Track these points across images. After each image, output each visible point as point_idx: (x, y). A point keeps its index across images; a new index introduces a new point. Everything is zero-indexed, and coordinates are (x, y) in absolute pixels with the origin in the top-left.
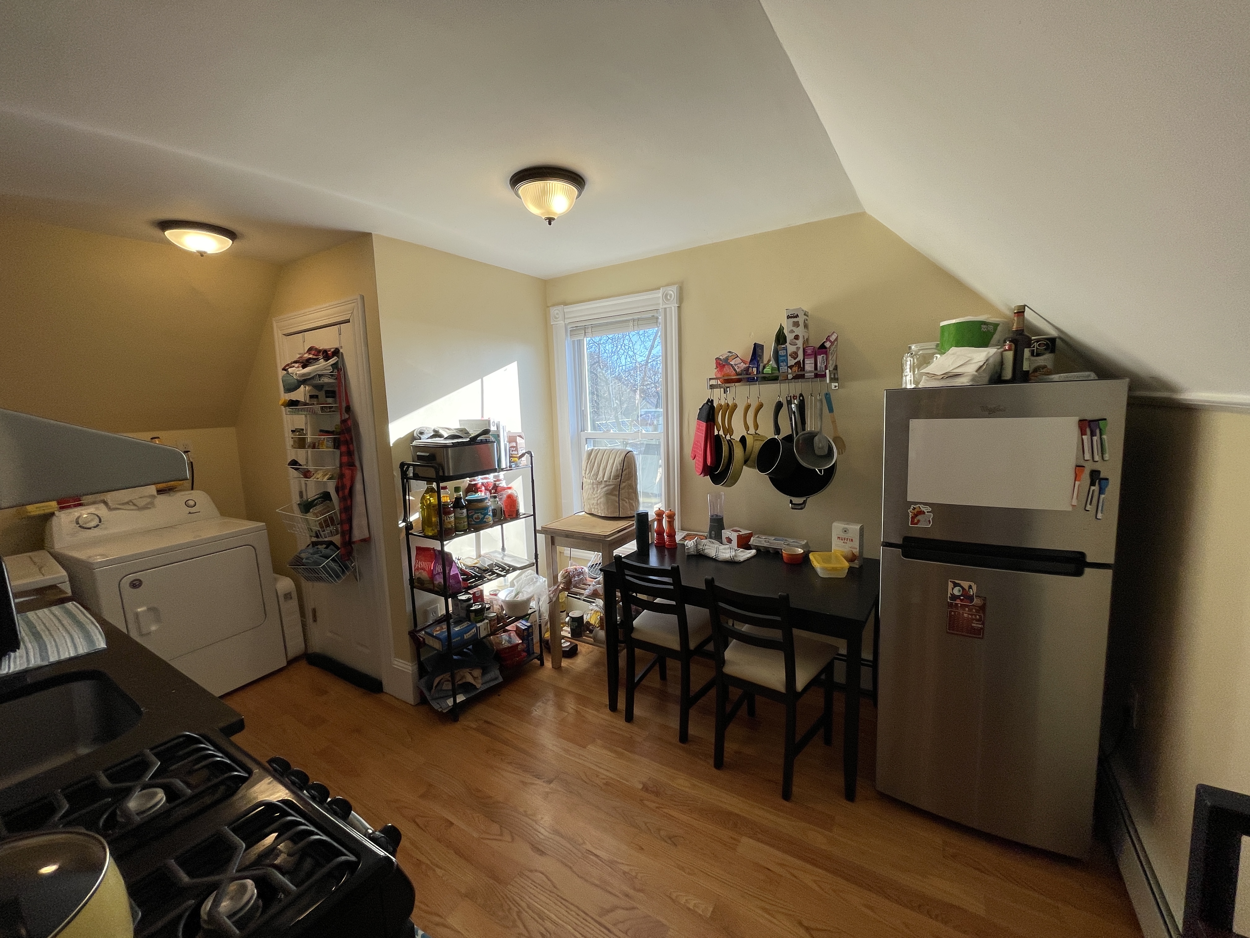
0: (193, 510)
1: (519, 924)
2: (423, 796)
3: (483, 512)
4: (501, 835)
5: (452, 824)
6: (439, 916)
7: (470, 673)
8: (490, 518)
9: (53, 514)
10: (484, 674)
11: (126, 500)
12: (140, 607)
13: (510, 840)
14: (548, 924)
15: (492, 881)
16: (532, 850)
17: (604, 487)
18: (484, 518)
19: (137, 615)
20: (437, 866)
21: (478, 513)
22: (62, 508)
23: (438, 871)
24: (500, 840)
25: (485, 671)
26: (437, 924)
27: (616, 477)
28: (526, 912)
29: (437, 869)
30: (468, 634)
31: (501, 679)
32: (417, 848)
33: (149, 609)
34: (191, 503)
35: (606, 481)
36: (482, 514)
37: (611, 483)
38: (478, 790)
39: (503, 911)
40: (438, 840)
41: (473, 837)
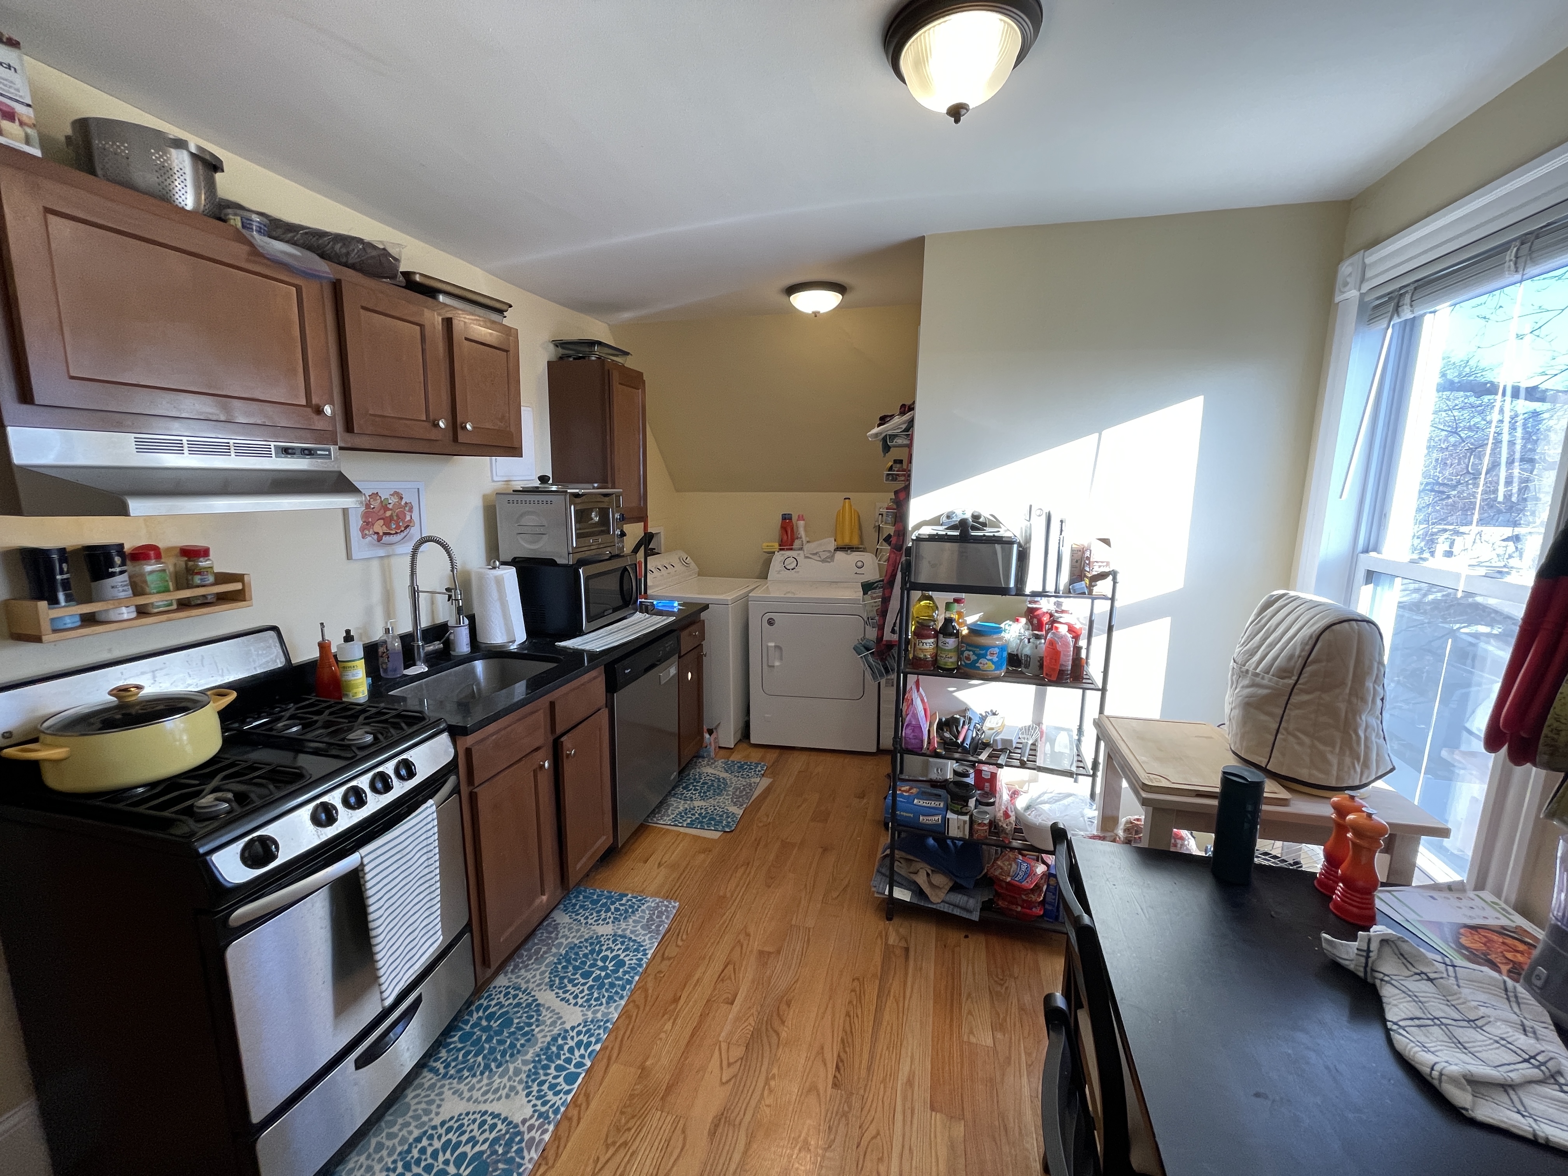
0: (859, 571)
1: (612, 1150)
2: (761, 954)
3: (978, 651)
4: (729, 1065)
5: (732, 1003)
6: (618, 1056)
7: (928, 874)
8: (987, 665)
9: (774, 553)
10: (952, 890)
11: (815, 551)
12: (772, 641)
13: (724, 1080)
15: (664, 1087)
16: (715, 1117)
17: (1248, 687)
18: (976, 661)
19: (768, 647)
20: (675, 1019)
21: (970, 651)
22: (781, 550)
23: (670, 1023)
24: (722, 1068)
25: (956, 888)
26: (609, 1059)
27: (1283, 673)
28: (626, 1153)
29: (671, 1021)
30: (929, 818)
31: (975, 917)
32: (695, 985)
33: (776, 647)
34: (860, 564)
35: (1257, 675)
36: (974, 653)
37: (1265, 682)
38: (788, 1005)
39: (627, 1122)
40: (708, 1001)
41: (719, 1035)
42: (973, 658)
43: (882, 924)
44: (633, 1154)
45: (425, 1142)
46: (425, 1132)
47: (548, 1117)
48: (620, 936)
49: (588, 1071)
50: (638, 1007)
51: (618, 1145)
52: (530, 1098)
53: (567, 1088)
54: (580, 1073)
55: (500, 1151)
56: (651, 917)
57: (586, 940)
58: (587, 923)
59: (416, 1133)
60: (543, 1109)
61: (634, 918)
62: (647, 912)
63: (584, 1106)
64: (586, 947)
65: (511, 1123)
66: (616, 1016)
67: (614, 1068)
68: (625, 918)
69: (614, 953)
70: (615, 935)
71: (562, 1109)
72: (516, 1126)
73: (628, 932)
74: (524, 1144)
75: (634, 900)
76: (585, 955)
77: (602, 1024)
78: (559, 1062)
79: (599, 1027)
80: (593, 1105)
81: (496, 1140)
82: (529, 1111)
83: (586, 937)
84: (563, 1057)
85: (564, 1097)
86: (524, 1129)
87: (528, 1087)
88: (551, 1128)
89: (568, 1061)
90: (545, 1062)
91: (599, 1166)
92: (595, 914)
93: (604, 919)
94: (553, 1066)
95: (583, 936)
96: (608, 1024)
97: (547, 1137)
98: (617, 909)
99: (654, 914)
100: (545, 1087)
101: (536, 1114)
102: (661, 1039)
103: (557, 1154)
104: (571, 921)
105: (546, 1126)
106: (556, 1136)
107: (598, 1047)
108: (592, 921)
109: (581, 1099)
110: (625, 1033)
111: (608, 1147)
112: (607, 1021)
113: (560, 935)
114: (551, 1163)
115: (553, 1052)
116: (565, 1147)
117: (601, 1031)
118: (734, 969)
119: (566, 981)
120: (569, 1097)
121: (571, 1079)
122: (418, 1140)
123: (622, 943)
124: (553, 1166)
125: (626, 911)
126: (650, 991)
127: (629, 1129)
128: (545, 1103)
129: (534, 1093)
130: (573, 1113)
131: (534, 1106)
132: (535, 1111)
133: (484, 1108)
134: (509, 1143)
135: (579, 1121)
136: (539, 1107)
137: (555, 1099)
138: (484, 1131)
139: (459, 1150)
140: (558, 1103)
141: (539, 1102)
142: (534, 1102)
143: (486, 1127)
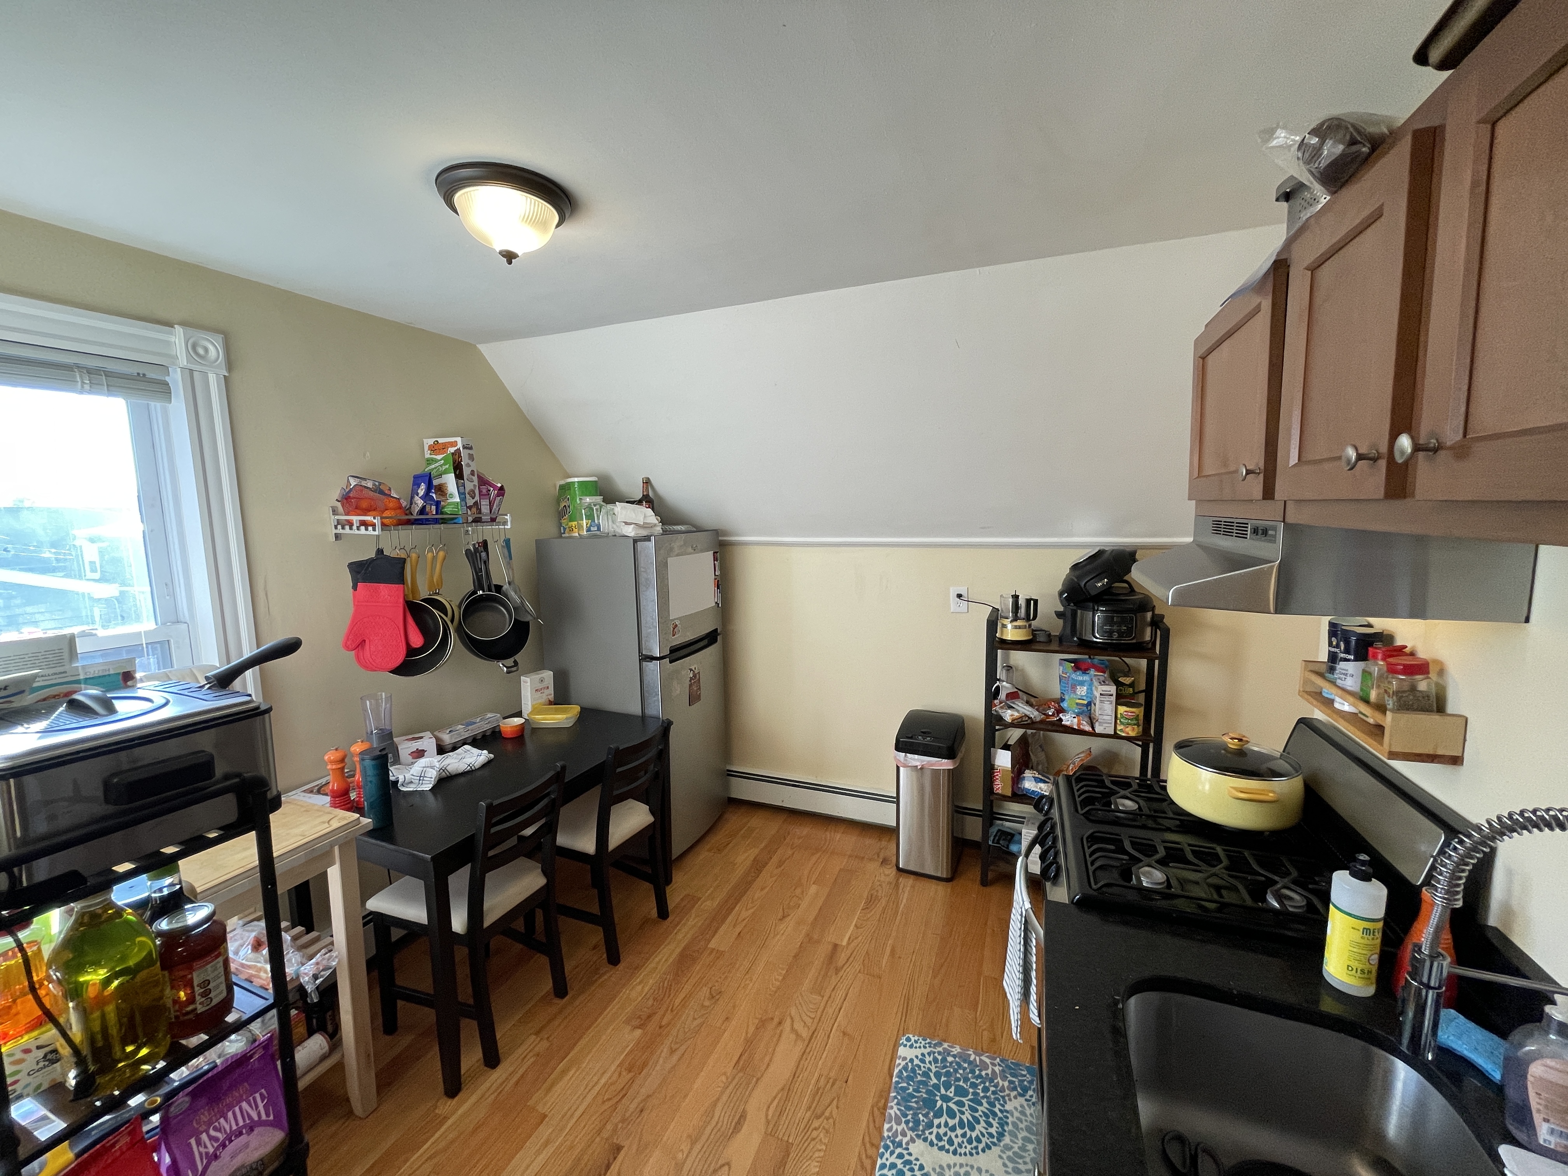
44: (810, 1108)
45: (993, 1130)
46: (999, 1140)
47: (893, 1142)
52: (918, 1163)
53: (885, 1171)
55: (920, 1116)
59: (1007, 1139)
60: (898, 1150)
63: (864, 1156)
65: (925, 1140)
71: (882, 1150)
72: (918, 1136)
74: (903, 1120)
81: (930, 1125)
82: (912, 1147)
85: (884, 1160)
86: (909, 1133)
88: (886, 1134)
91: (835, 1102)
97: (886, 1126)
101: (904, 1146)
103: (873, 1116)
105: (890, 1134)
106: (880, 1130)
109: (867, 1163)
114: (875, 1109)
116: (868, 1121)
120: (879, 1162)
122: (1001, 1135)
124: (873, 1107)
127: (815, 1130)
128: (900, 1156)
129: (916, 1168)
130: (871, 1151)
131: (910, 1154)
132: (907, 1149)
133: (958, 1159)
134: (917, 1122)
135: (864, 1143)
136: (905, 1152)
137: (893, 1159)
138: (945, 1134)
139: (957, 1120)
140: (887, 1155)
141: (907, 1157)
142: (912, 1158)
143: (946, 1138)
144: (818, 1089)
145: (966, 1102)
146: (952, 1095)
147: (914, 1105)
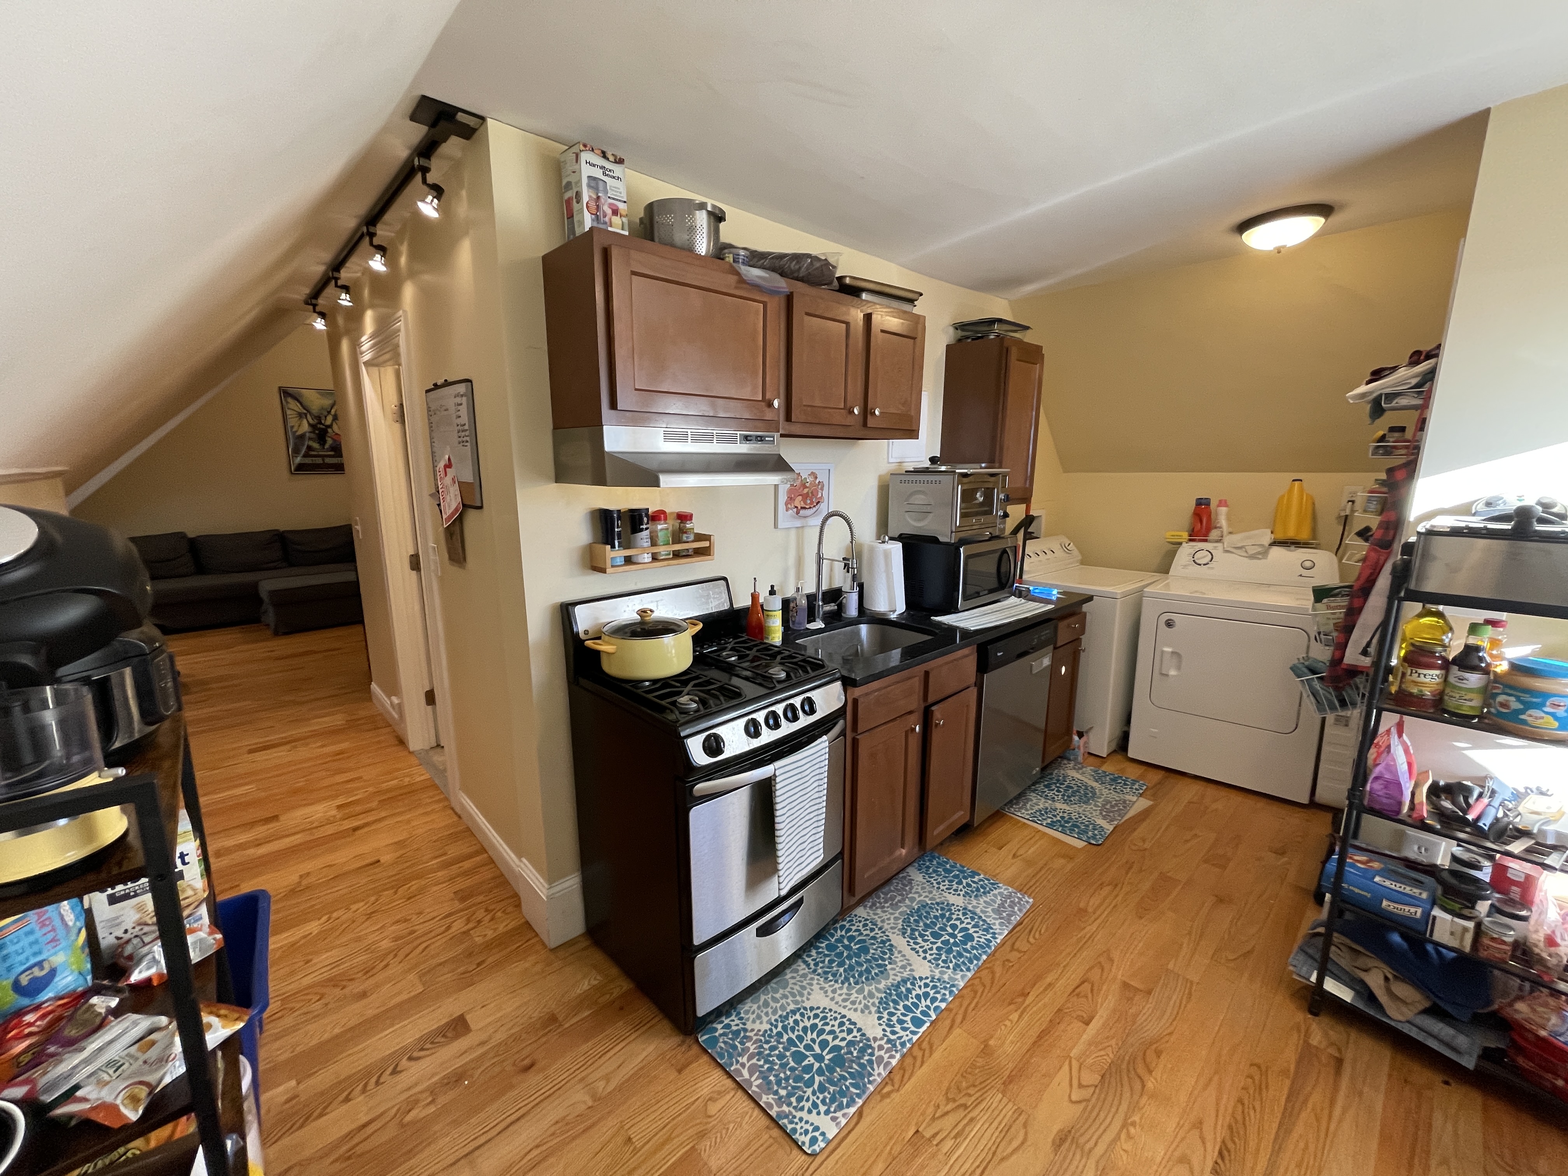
0: (1306, 573)
1: (951, 1106)
2: (1126, 985)
4: (1080, 1086)
5: (1087, 1023)
6: (962, 1022)
7: (1386, 979)
8: (1543, 719)
9: (1180, 544)
11: (1240, 545)
12: (1169, 646)
13: (1073, 1099)
14: (948, 1144)
15: (1007, 1074)
16: (1061, 1131)
18: (1523, 712)
19: (1163, 652)
20: (1022, 1013)
21: (1510, 695)
22: (1191, 540)
23: (1016, 1015)
24: (1071, 1085)
25: (1435, 1012)
26: (953, 1021)
28: (965, 1116)
29: (1018, 1013)
30: (1400, 907)
31: (1469, 1062)
32: (1046, 989)
33: (1174, 652)
34: (1309, 563)
36: (1518, 699)
38: (1158, 1053)
39: (968, 1088)
40: (1059, 1010)
41: (1071, 1049)
42: (1515, 705)
43: (1301, 1017)
44: (972, 1120)
45: (798, 1017)
46: (799, 1009)
47: (895, 1046)
48: (970, 911)
49: (932, 1023)
50: (984, 986)
51: (957, 1103)
52: (881, 1022)
53: (913, 1029)
54: (925, 1022)
55: (855, 1054)
56: (1002, 904)
57: (938, 904)
58: (938, 888)
59: (792, 1007)
60: (892, 1037)
61: (985, 899)
62: (999, 898)
63: (927, 1052)
64: (937, 910)
65: (863, 1035)
66: (962, 984)
67: (957, 1031)
68: (976, 896)
69: (964, 925)
70: (965, 909)
71: (908, 1045)
72: (868, 1040)
73: (978, 911)
74: (874, 1058)
75: (986, 882)
76: (936, 917)
77: (948, 986)
78: (906, 1003)
79: (945, 988)
80: (937, 1055)
81: (851, 1043)
82: (880, 1034)
83: (938, 900)
84: (911, 1000)
85: (910, 1036)
86: (875, 1045)
87: (880, 1012)
88: (898, 1056)
89: (916, 1006)
90: (895, 997)
91: (940, 1111)
92: (947, 883)
93: (956, 890)
94: (902, 1004)
95: (934, 899)
96: (954, 989)
97: (894, 1062)
98: (969, 885)
99: (1006, 901)
100: (894, 1019)
101: (886, 1038)
102: (1006, 1026)
103: (901, 1082)
104: (925, 881)
105: (894, 1053)
106: (901, 1065)
107: (943, 1005)
108: (944, 888)
109: (925, 1045)
110: (969, 1004)
111: (948, 1100)
112: (953, 986)
113: (913, 891)
114: (896, 1086)
115: (902, 992)
116: (909, 1079)
117: (947, 993)
118: (1092, 990)
119: (917, 933)
120: (915, 1038)
121: (918, 1023)
122: (794, 1012)
123: (972, 919)
124: (898, 1090)
125: (978, 890)
126: (998, 975)
127: (970, 1095)
128: (893, 1033)
129: (885, 1020)
130: (917, 1053)
131: (884, 1030)
132: (885, 1035)
133: (844, 1012)
134: (862, 1051)
135: (923, 1063)
136: (888, 1034)
137: (902, 1033)
138: (843, 1031)
139: (823, 1037)
140: (905, 1038)
141: (888, 1029)
142: (884, 1027)
143: (844, 1028)
144: (955, 1137)
145: (802, 1046)
146: (811, 1059)
147: (854, 1066)
